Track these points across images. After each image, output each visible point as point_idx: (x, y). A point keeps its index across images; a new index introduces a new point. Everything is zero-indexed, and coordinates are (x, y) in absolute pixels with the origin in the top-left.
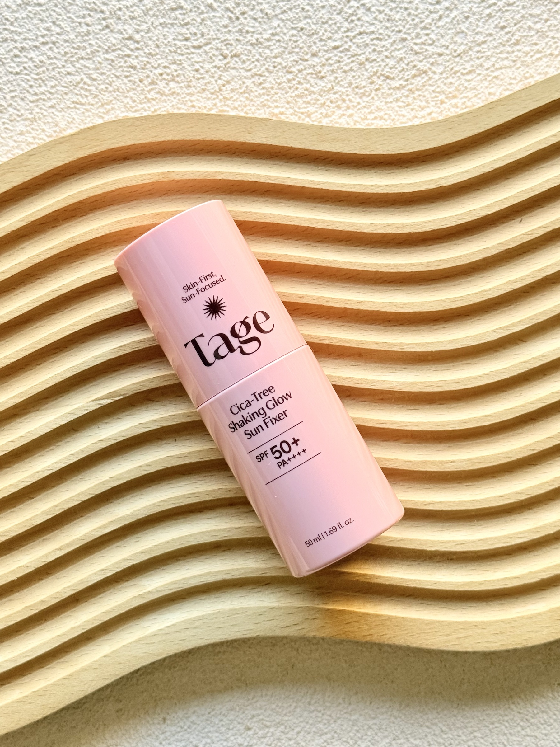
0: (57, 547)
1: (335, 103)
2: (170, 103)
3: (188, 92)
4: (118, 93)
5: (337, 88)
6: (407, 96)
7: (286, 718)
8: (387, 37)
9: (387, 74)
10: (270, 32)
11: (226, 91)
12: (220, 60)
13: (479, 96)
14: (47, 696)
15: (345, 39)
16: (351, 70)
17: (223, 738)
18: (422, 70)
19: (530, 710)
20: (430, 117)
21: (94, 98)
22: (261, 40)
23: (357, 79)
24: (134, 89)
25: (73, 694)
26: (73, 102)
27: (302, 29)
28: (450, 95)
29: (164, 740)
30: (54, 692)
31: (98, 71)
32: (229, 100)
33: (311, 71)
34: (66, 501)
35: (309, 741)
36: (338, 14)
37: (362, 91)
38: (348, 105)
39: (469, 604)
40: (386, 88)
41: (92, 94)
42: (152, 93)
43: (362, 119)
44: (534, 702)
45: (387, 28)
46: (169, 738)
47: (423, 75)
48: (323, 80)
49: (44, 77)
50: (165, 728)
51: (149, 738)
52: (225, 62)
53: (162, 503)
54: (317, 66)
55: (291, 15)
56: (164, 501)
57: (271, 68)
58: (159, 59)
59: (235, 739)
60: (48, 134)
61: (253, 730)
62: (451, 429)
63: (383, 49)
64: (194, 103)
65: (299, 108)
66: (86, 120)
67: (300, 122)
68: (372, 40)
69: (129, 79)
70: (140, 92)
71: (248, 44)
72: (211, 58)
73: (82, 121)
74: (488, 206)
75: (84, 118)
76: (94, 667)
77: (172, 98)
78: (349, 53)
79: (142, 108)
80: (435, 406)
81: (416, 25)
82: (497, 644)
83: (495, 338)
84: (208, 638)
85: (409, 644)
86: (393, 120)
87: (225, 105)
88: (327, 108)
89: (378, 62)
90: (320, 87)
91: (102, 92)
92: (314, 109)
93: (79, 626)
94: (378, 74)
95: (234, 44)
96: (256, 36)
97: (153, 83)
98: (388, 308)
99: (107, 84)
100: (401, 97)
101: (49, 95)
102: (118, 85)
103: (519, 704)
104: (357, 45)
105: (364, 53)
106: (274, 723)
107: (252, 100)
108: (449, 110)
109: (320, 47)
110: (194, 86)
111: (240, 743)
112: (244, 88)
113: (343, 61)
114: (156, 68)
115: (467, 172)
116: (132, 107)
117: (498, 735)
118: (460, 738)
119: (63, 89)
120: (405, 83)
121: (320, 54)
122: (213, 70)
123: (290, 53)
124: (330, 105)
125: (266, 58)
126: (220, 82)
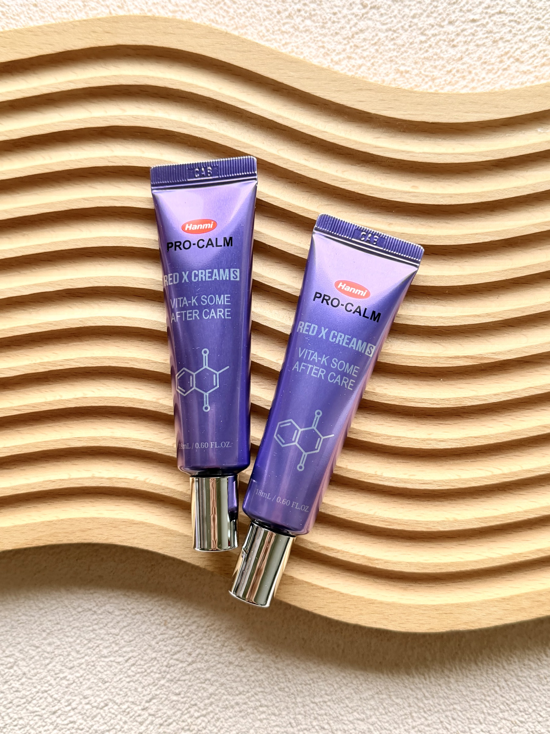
1: (461, 73)
3: (321, 32)
4: (254, 20)
5: (466, 59)
8: (524, 22)
9: (518, 57)
11: (358, 39)
12: (359, 9)
15: (484, 15)
16: (484, 45)
17: (216, 653)
21: (230, 20)
23: (488, 55)
24: (270, 19)
26: (210, 20)
29: (162, 641)
33: (444, 37)
35: (296, 676)
37: (490, 67)
38: (473, 78)
40: (514, 70)
41: (229, 16)
42: (287, 26)
45: (527, 13)
46: (166, 640)
48: (454, 49)
50: (164, 630)
51: (147, 636)
52: (364, 11)
54: (452, 34)
57: (406, 27)
59: (227, 656)
63: (519, 33)
64: (325, 45)
65: (425, 71)
68: (510, 21)
70: (275, 23)
72: (351, 5)
77: (304, 35)
78: (485, 29)
79: (275, 39)
88: (452, 76)
89: (512, 44)
90: (450, 55)
91: (239, 16)
92: (439, 75)
94: (509, 55)
99: (246, 9)
101: (188, 8)
102: (256, 12)
104: (495, 23)
105: (499, 32)
107: (381, 53)
109: (458, 17)
110: (329, 29)
111: (231, 661)
112: (376, 40)
113: (477, 36)
116: (264, 36)
118: (440, 707)
119: (204, 6)
120: (532, 70)
121: (457, 24)
122: (350, 17)
123: (428, 16)
124: (456, 74)
125: (403, 16)
126: (354, 29)
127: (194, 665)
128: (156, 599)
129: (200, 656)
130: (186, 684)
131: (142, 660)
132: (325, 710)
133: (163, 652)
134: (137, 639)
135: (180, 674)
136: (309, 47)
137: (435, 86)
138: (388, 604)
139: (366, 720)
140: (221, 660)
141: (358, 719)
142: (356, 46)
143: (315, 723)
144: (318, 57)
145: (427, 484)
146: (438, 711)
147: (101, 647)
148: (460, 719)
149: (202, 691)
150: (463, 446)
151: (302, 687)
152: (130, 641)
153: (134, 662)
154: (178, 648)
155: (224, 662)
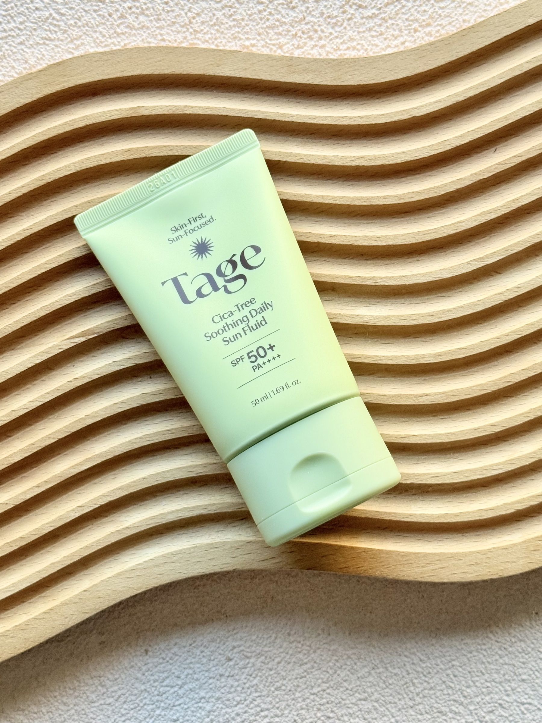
0: (35, 485)
1: (306, 34)
2: (140, 37)
3: (158, 25)
4: (87, 28)
5: (309, 18)
6: (380, 25)
7: (266, 649)
11: (196, 23)
13: (453, 24)
14: (28, 631)
17: (205, 669)
19: (508, 639)
20: (403, 46)
21: (63, 33)
24: (103, 24)
25: (54, 628)
26: (42, 38)
28: (424, 23)
29: (147, 671)
30: (35, 626)
31: (67, 6)
32: (200, 33)
34: (43, 439)
35: (290, 671)
37: (334, 21)
38: (320, 35)
39: (446, 536)
40: (359, 18)
41: (62, 30)
42: (122, 27)
43: (335, 50)
44: (512, 631)
46: (151, 669)
47: (396, 4)
48: (295, 11)
49: (12, 13)
50: (147, 660)
51: (131, 670)
53: (138, 440)
56: (140, 438)
59: (216, 670)
60: (18, 72)
61: (234, 661)
62: (425, 362)
64: (164, 37)
65: (271, 40)
66: (56, 56)
67: (273, 53)
69: (98, 13)
70: (109, 26)
73: (52, 57)
74: (462, 136)
75: (53, 54)
76: (74, 601)
79: (112, 43)
80: (410, 340)
82: (472, 575)
83: (470, 270)
84: (186, 572)
85: (385, 575)
86: (366, 50)
87: (195, 38)
88: (299, 39)
90: (291, 18)
91: (71, 28)
92: (286, 41)
93: (59, 562)
97: (122, 17)
98: (361, 241)
99: (76, 18)
100: (374, 27)
101: (18, 32)
102: (87, 20)
103: (497, 633)
106: (254, 654)
107: (222, 33)
108: (423, 38)
110: (164, 20)
111: (221, 673)
112: (214, 21)
115: (440, 101)
116: (101, 42)
117: (476, 663)
118: (439, 667)
119: (32, 25)
120: (377, 12)
124: (302, 35)
126: (190, 14)
127: (186, 687)
129: (190, 676)
130: (182, 708)
131: (132, 695)
132: (326, 698)
133: (152, 682)
135: (174, 699)
139: (369, 698)
140: (211, 675)
141: (360, 700)
143: (319, 715)
146: (438, 671)
148: (462, 675)
149: (200, 711)
151: (298, 681)
153: (125, 700)
154: (166, 674)
155: (214, 676)
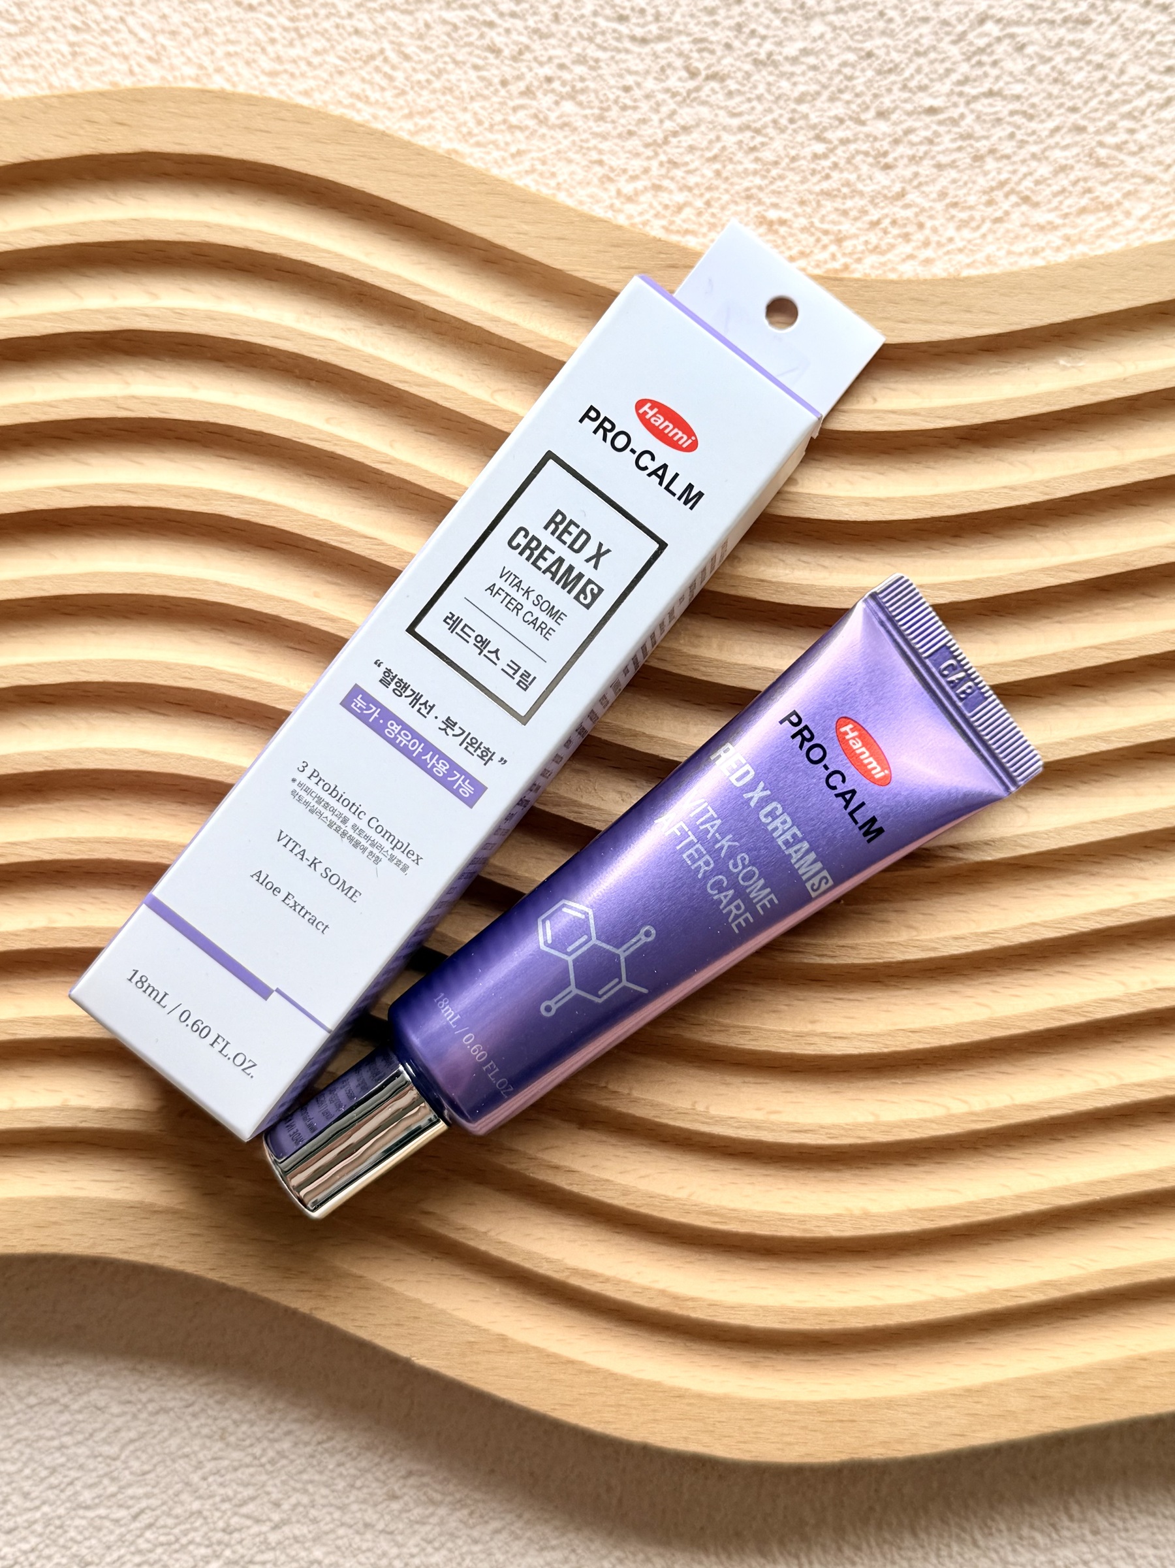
1: (900, 227)
3: (596, 129)
4: (449, 97)
8: (1044, 116)
9: (1028, 193)
10: (801, 45)
11: (678, 147)
12: (680, 79)
15: (955, 98)
16: (953, 165)
17: (338, 1502)
18: (1102, 203)
21: (397, 96)
22: (776, 57)
23: (961, 187)
24: (485, 98)
27: (870, 55)
29: (214, 1474)
31: (420, 43)
33: (865, 147)
35: (514, 1556)
36: (954, 42)
37: (964, 215)
38: (927, 238)
40: (1018, 223)
41: (395, 88)
42: (521, 114)
45: (1050, 96)
46: (223, 1472)
47: (1102, 214)
48: (888, 173)
50: (221, 1450)
51: (181, 1462)
52: (691, 84)
54: (882, 140)
55: (854, 22)
57: (784, 121)
58: (554, 47)
59: (360, 1510)
61: (401, 1502)
63: (1032, 139)
64: (604, 158)
65: (822, 220)
68: (1012, 113)
69: (480, 73)
70: (496, 106)
71: (749, 59)
72: (663, 69)
77: (559, 134)
78: (956, 130)
79: (495, 143)
81: (1114, 105)
88: (881, 234)
89: (1014, 163)
90: (877, 187)
91: (416, 88)
92: (853, 231)
94: (1007, 188)
95: (719, 53)
96: (768, 46)
97: (528, 92)
99: (432, 73)
100: (1043, 249)
101: (303, 66)
102: (454, 81)
104: (978, 117)
105: (987, 138)
107: (727, 179)
109: (898, 103)
110: (613, 122)
111: (367, 1519)
112: (715, 151)
113: (938, 144)
114: (541, 64)
116: (470, 134)
119: (339, 62)
120: (1059, 221)
121: (894, 117)
122: (660, 96)
123: (832, 99)
124: (890, 229)
125: (778, 98)
126: (669, 125)
127: (286, 1530)
128: (203, 1380)
129: (301, 1509)
131: (169, 1515)
133: (218, 1499)
134: (159, 1469)
135: (255, 1549)
136: (570, 161)
137: (844, 255)
138: (714, 1399)
140: (347, 1519)
142: (674, 164)
144: (588, 184)
145: (806, 1131)
147: (78, 1486)
150: (886, 1050)
152: (144, 1473)
153: (151, 1520)
154: (250, 1491)
155: (352, 1522)
